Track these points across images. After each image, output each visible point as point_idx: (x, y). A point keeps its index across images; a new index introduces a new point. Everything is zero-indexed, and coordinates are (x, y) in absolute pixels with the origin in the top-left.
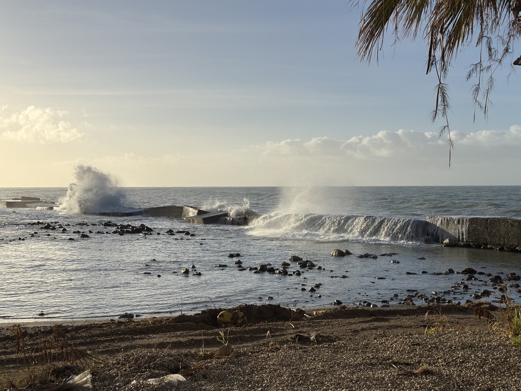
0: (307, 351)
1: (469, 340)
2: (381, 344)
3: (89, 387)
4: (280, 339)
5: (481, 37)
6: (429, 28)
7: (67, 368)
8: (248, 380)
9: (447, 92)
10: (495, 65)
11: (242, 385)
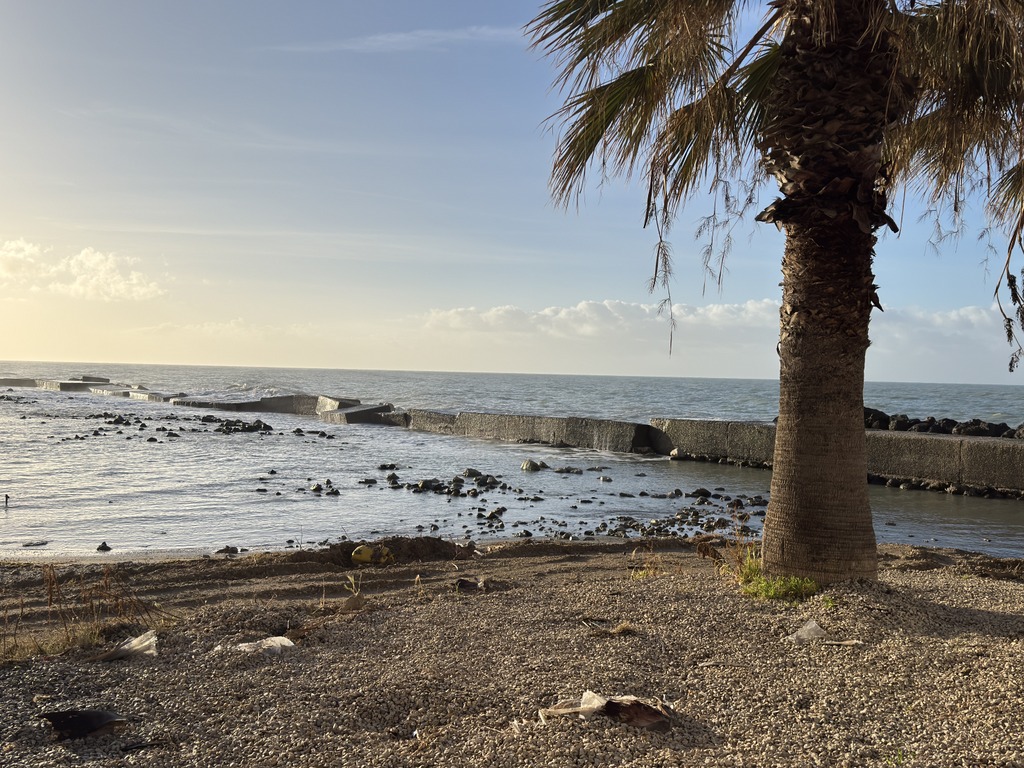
0: (469, 603)
1: (686, 588)
2: (571, 593)
3: (152, 654)
4: (436, 585)
5: (717, 179)
6: (649, 166)
7: (123, 627)
8: (383, 644)
9: (670, 253)
10: (734, 219)
11: (373, 652)
